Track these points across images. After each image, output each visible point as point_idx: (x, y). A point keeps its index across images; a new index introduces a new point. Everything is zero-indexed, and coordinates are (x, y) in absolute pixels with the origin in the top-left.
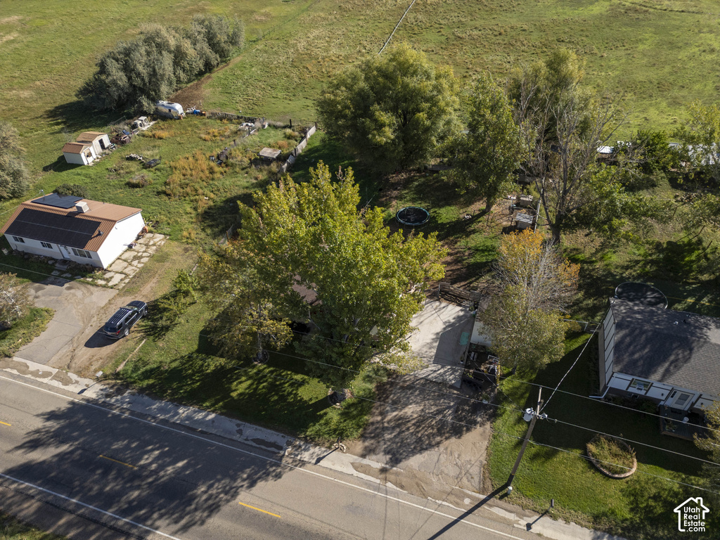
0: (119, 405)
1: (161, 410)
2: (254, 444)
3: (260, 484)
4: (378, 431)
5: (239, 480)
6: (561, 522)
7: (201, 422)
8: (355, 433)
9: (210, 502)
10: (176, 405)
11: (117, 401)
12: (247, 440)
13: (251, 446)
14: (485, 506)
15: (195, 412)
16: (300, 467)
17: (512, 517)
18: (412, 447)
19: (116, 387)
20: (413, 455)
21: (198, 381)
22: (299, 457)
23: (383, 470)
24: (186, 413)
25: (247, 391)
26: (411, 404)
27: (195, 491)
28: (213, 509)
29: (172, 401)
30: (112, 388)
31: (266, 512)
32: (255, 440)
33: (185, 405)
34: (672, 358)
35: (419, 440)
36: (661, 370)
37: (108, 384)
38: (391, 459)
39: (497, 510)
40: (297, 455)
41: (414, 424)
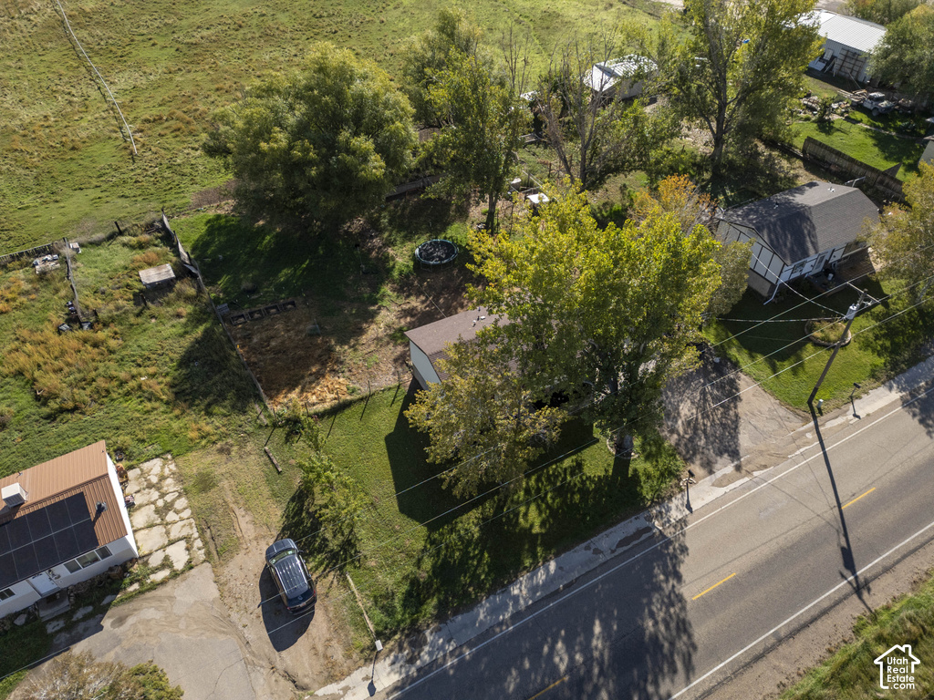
0: (441, 654)
1: (494, 611)
2: (625, 548)
3: (682, 569)
4: (689, 446)
5: (664, 585)
6: (864, 396)
7: (550, 580)
8: (678, 463)
9: (673, 625)
10: (503, 592)
11: (430, 654)
12: (613, 552)
13: (625, 552)
14: (821, 429)
15: (531, 578)
16: (686, 526)
17: (840, 420)
18: (727, 434)
19: (405, 645)
20: (738, 439)
21: (482, 553)
22: (673, 521)
23: (738, 468)
24: (523, 588)
25: (544, 515)
26: (679, 406)
27: (647, 632)
28: (683, 627)
29: (491, 592)
30: (401, 649)
31: (721, 582)
32: (621, 544)
33: (511, 583)
34: (806, 232)
35: (724, 426)
36: (809, 245)
37: (391, 651)
38: (729, 456)
39: (830, 424)
40: (669, 521)
41: (703, 418)
